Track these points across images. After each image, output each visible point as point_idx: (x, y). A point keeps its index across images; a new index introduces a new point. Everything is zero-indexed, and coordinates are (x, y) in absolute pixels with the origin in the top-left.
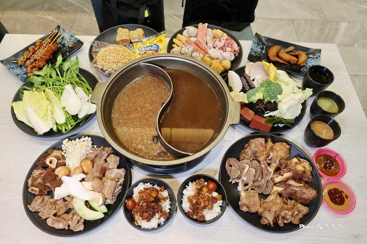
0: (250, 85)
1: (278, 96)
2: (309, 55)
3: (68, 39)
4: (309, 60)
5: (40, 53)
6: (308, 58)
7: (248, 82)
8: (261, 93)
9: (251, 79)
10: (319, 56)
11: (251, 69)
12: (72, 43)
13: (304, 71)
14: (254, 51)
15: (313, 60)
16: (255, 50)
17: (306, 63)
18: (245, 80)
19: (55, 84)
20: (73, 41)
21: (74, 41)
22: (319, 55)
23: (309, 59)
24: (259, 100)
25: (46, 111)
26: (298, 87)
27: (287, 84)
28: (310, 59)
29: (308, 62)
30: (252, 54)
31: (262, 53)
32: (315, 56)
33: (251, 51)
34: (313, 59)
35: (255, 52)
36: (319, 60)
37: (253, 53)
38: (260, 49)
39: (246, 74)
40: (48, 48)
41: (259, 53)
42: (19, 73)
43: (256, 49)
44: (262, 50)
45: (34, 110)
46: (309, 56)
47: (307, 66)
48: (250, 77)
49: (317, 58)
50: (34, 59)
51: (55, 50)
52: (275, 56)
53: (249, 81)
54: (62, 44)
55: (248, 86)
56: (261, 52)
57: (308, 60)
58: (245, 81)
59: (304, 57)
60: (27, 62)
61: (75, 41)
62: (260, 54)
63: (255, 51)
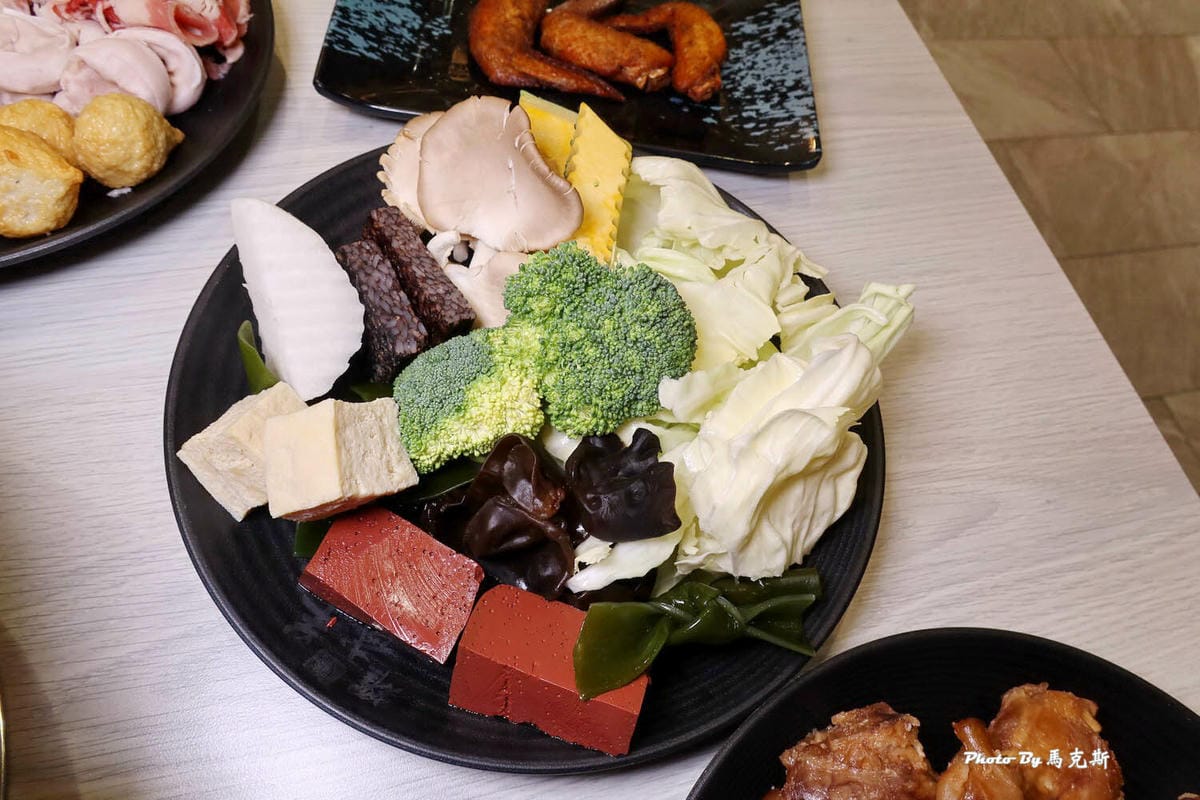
0: (430, 304)
1: (669, 391)
2: (734, 25)
4: (742, 53)
6: (733, 42)
7: (405, 282)
8: (513, 379)
9: (440, 246)
10: (796, 24)
11: (426, 166)
13: (723, 127)
14: (365, 25)
15: (763, 52)
16: (372, 18)
17: (725, 78)
18: (387, 266)
22: (791, 13)
23: (739, 46)
24: (507, 445)
26: (807, 280)
27: (720, 265)
28: (746, 44)
29: (736, 67)
30: (349, 45)
31: (429, 37)
32: (770, 21)
33: (340, 25)
34: (765, 43)
35: (373, 34)
36: (798, 48)
37: (358, 41)
38: (412, 14)
39: (394, 213)
41: (408, 36)
43: (378, 14)
44: (425, 20)
46: (737, 29)
47: (737, 94)
48: (426, 237)
49: (781, 33)
52: (522, 50)
53: (419, 273)
55: (409, 316)
56: (422, 33)
57: (734, 53)
58: (383, 276)
59: (710, 33)
62: (413, 47)
63: (372, 28)
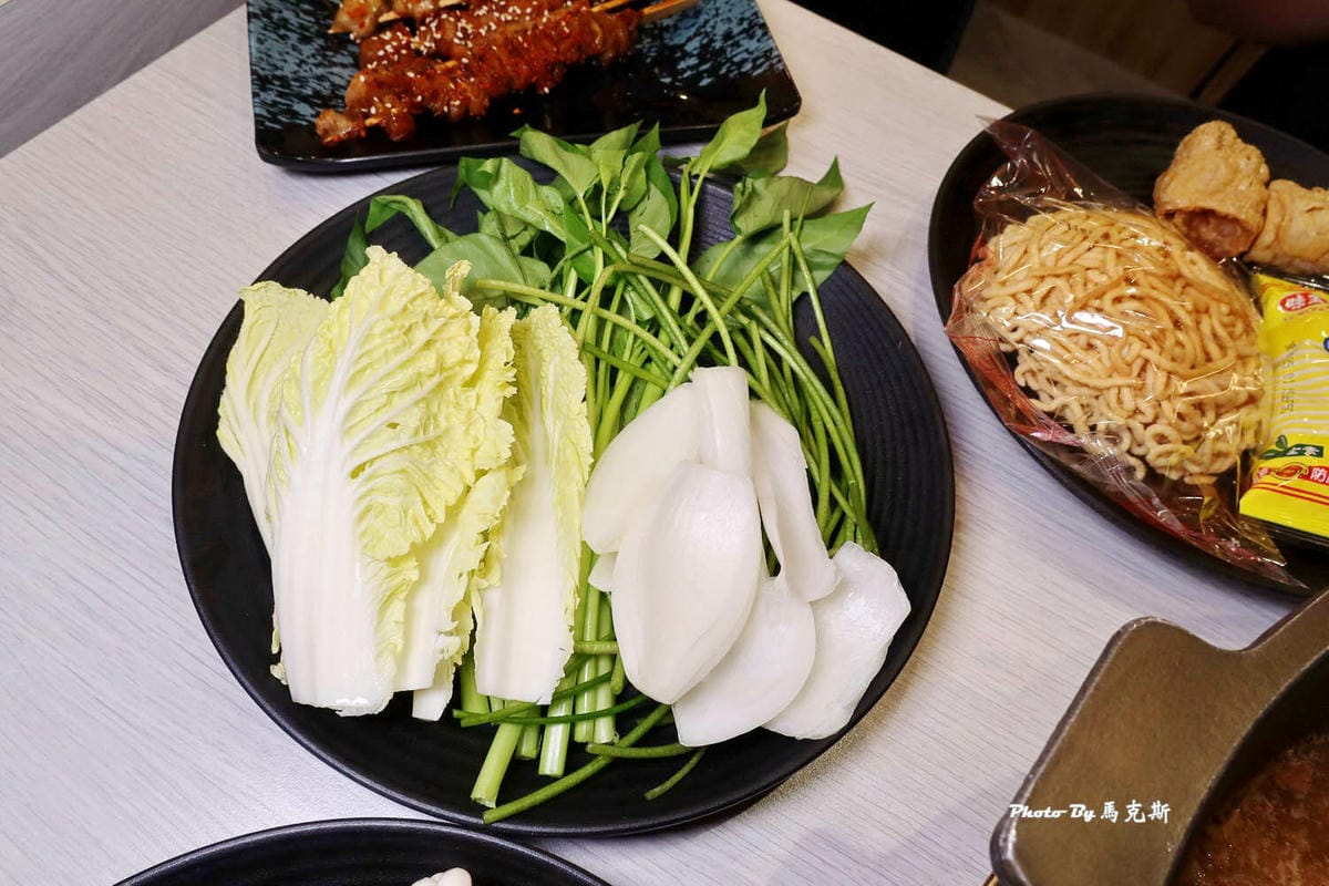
3: (721, 29)
5: (498, 22)
12: (723, 71)
19: (623, 300)
20: (744, 61)
21: (748, 66)
25: (441, 517)
40: (564, 19)
42: (288, 70)
45: (357, 461)
50: (435, 41)
51: (598, 56)
54: (664, 47)
60: (387, 36)
61: (755, 68)
